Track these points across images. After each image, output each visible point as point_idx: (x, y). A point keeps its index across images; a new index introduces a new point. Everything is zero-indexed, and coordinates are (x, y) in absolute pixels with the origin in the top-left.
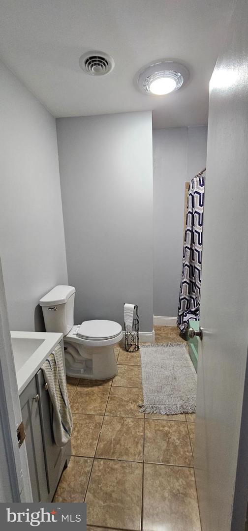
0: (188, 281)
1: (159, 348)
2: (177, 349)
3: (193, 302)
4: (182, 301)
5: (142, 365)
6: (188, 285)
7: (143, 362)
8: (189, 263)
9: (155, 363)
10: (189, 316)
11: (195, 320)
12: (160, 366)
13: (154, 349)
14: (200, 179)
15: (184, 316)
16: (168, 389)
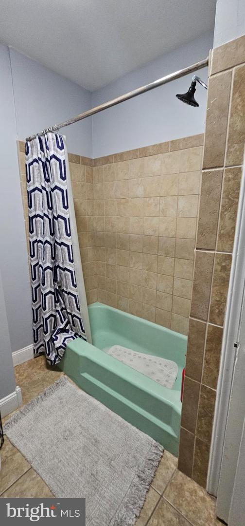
0: (53, 290)
1: (37, 409)
2: (61, 392)
3: (58, 316)
4: (48, 321)
5: (34, 464)
6: (53, 296)
7: (29, 457)
8: (52, 263)
9: (52, 441)
10: (62, 337)
11: (71, 339)
12: (62, 438)
13: (30, 415)
14: (56, 136)
15: (54, 340)
16: (102, 468)
